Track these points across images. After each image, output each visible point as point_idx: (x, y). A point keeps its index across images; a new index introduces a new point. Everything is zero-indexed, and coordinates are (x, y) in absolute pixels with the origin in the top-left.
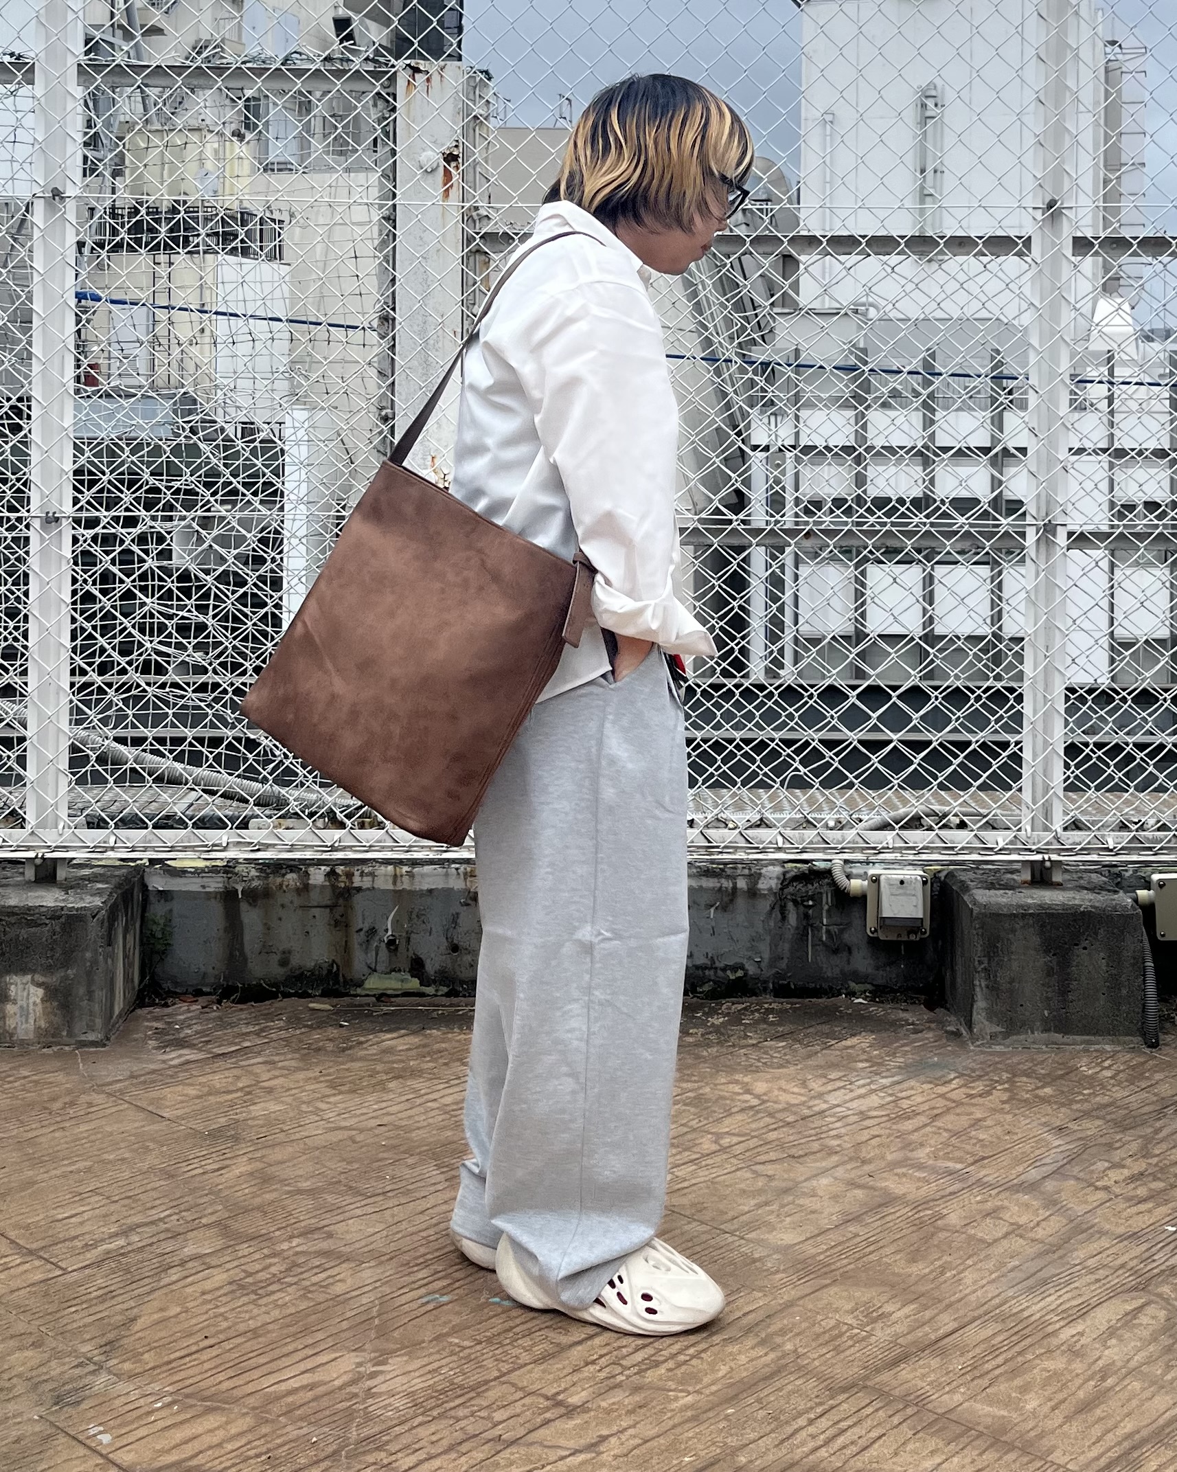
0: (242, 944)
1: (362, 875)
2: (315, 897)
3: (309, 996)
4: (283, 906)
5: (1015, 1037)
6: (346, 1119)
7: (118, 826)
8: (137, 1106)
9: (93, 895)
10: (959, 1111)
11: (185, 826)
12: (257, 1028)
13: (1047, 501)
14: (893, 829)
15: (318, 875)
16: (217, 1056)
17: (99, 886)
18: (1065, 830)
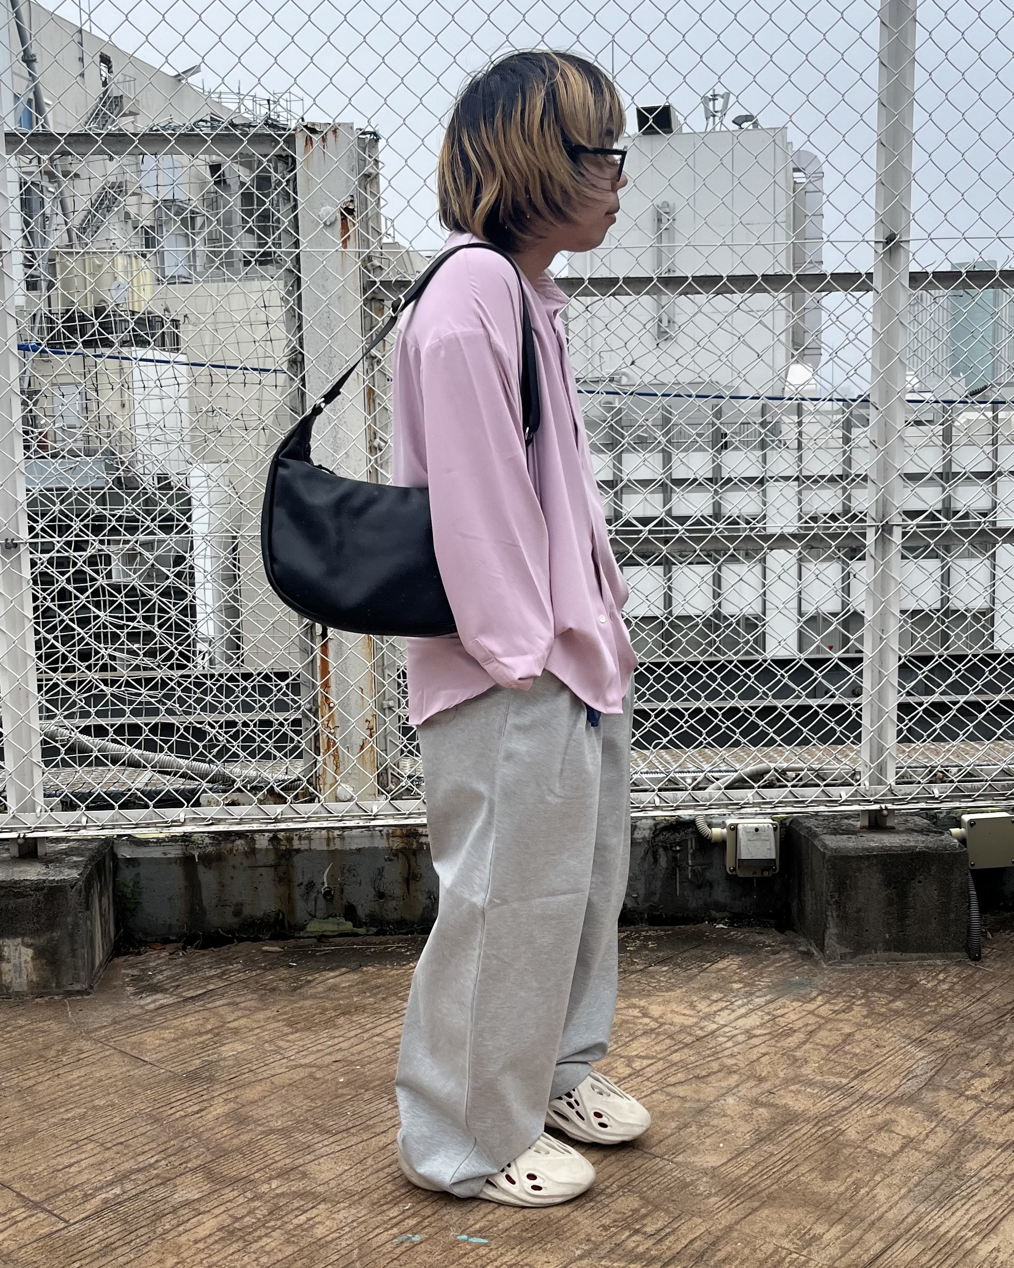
0: (201, 900)
1: (300, 838)
2: (261, 859)
3: (260, 940)
4: (234, 867)
5: (861, 957)
6: (305, 1056)
7: (88, 808)
8: (121, 1051)
9: (71, 868)
10: (829, 1026)
11: (146, 806)
12: (219, 971)
13: (884, 505)
14: (753, 787)
15: (262, 842)
16: (186, 1000)
17: (75, 859)
18: (897, 784)
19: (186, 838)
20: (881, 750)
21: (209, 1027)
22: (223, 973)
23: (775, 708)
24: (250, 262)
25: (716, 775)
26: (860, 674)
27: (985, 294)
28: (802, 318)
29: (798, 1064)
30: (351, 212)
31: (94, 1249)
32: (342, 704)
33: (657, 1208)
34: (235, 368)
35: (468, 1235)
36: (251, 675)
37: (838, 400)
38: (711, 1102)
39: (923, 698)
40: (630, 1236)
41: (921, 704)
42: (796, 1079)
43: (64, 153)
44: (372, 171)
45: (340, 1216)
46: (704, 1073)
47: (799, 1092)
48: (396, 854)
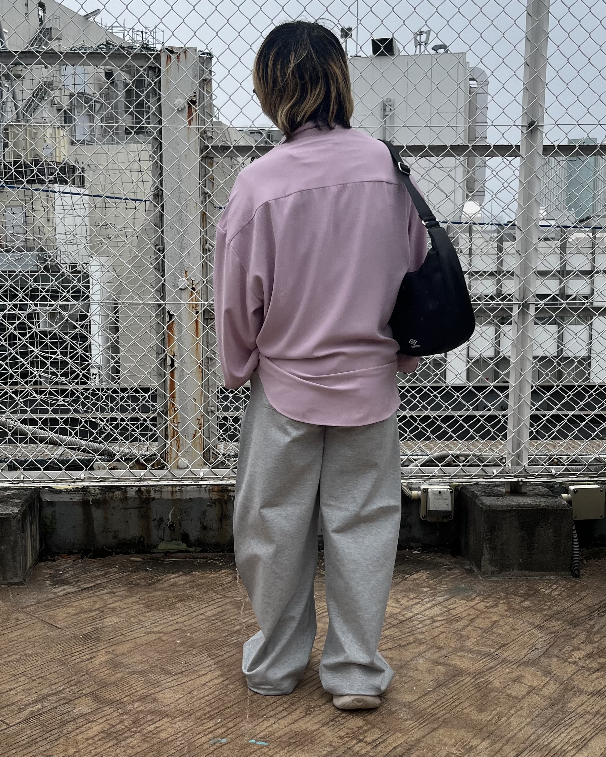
0: (93, 528)
1: (155, 491)
2: (131, 503)
3: (129, 553)
4: (114, 508)
5: (504, 573)
6: (156, 626)
7: (25, 470)
8: (42, 620)
9: (13, 506)
10: (483, 616)
11: (61, 469)
12: (103, 572)
13: (524, 291)
14: (438, 466)
15: (132, 493)
16: (83, 590)
17: (16, 501)
18: (529, 465)
19: (85, 489)
20: (519, 444)
21: (97, 607)
22: (106, 574)
23: (453, 417)
24: (131, 133)
25: (415, 457)
26: (507, 397)
27: (589, 159)
28: (474, 173)
29: (464, 639)
30: (194, 102)
31: (25, 742)
32: (183, 409)
33: (374, 727)
34: (121, 198)
35: (256, 740)
36: (126, 389)
37: (496, 224)
38: (408, 661)
39: (546, 412)
40: (357, 743)
41: (545, 416)
42: (462, 648)
43: (17, 64)
44: (208, 77)
45: (176, 726)
46: (404, 643)
47: (464, 657)
48: (214, 502)
